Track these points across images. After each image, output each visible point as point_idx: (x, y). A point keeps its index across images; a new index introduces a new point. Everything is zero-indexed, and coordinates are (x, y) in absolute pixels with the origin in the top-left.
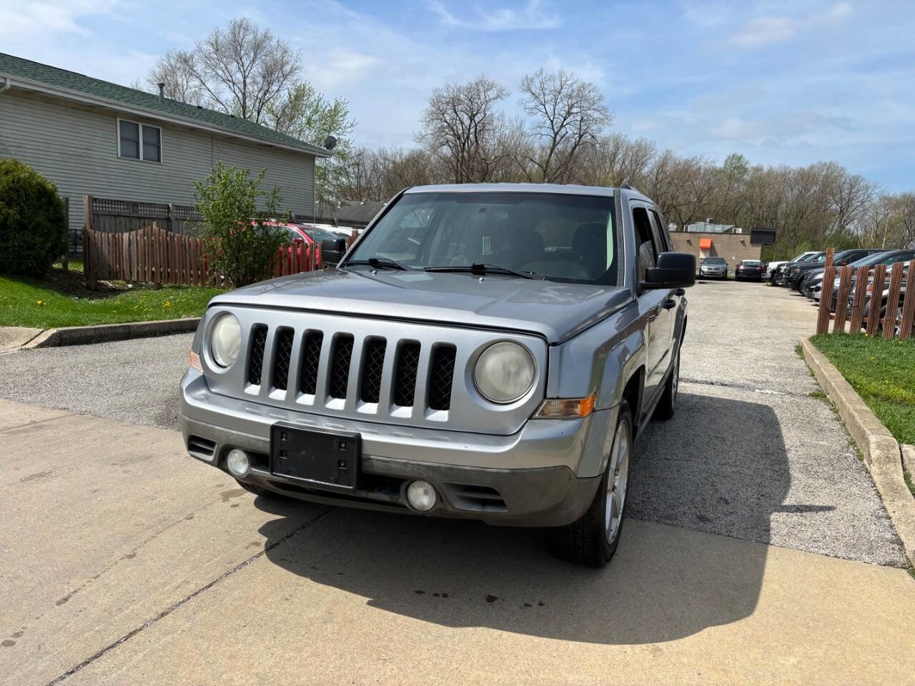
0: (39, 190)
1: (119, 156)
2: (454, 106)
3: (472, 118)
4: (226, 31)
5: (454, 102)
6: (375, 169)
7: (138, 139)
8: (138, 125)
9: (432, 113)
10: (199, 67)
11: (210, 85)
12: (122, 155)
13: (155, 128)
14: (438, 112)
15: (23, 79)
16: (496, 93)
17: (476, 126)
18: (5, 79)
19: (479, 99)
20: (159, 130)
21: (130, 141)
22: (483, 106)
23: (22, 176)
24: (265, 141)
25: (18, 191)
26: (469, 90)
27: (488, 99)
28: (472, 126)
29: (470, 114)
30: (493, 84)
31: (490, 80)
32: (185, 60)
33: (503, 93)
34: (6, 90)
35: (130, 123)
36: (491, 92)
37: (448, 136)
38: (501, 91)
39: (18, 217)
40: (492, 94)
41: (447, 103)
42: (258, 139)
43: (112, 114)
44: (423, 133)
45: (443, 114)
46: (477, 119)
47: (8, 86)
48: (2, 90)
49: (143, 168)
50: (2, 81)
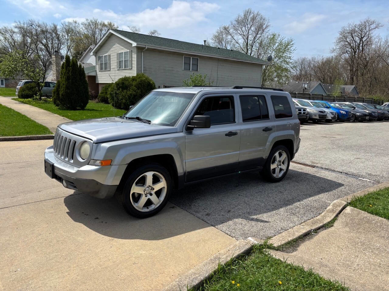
0: (148, 84)
1: (183, 69)
2: (352, 34)
3: (361, 39)
4: (242, 15)
5: (352, 33)
6: (309, 66)
7: (190, 63)
8: (190, 58)
9: (340, 39)
10: (231, 31)
11: (235, 38)
12: (184, 69)
13: (196, 58)
14: (343, 37)
15: (152, 45)
16: (375, 26)
17: (363, 43)
18: (146, 46)
19: (366, 29)
20: (198, 59)
21: (187, 64)
22: (368, 33)
23: (143, 79)
24: (239, 60)
25: (141, 84)
26: (360, 26)
27: (370, 29)
28: (361, 43)
29: (360, 37)
30: (374, 22)
31: (372, 19)
32: (225, 29)
33: (380, 25)
34: (146, 50)
35: (188, 57)
36: (373, 25)
37: (347, 49)
38: (378, 25)
39: (141, 93)
40: (372, 26)
41: (349, 33)
42: (236, 59)
43: (181, 55)
44: (335, 48)
45: (346, 38)
46: (364, 40)
47: (146, 48)
48: (145, 49)
49: (191, 73)
50: (145, 46)
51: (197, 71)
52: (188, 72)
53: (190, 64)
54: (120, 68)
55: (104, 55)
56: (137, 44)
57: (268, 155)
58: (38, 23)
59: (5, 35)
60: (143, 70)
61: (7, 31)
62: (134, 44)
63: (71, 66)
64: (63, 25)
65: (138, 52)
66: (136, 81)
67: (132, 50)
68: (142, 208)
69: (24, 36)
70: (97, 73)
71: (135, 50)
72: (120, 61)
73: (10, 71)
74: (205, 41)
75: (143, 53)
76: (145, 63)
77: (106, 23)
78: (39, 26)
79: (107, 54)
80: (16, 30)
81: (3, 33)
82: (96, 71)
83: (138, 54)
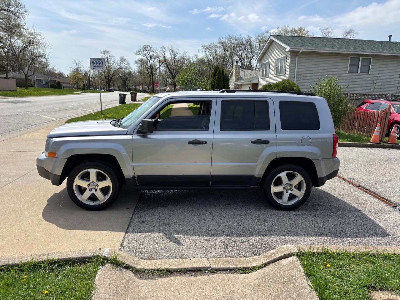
1: (348, 72)
7: (359, 64)
8: (359, 58)
15: (307, 48)
20: (371, 59)
21: (354, 65)
35: (355, 58)
43: (346, 55)
47: (301, 51)
48: (299, 53)
49: (359, 76)
50: (299, 50)
51: (369, 73)
52: (354, 76)
53: (358, 66)
54: (276, 74)
55: (265, 62)
56: (290, 48)
57: (262, 173)
58: (236, 37)
59: (211, 50)
60: (297, 76)
61: (212, 47)
62: (288, 48)
63: (217, 75)
64: (256, 36)
65: (292, 57)
66: (279, 87)
67: (287, 55)
68: (86, 200)
69: (225, 49)
70: (259, 80)
71: (289, 55)
72: (277, 67)
73: (183, 81)
74: (390, 36)
75: (298, 57)
76: (298, 68)
77: (297, 29)
78: (236, 40)
79: (268, 61)
80: (219, 45)
81: (210, 48)
82: (259, 78)
83: (292, 59)
